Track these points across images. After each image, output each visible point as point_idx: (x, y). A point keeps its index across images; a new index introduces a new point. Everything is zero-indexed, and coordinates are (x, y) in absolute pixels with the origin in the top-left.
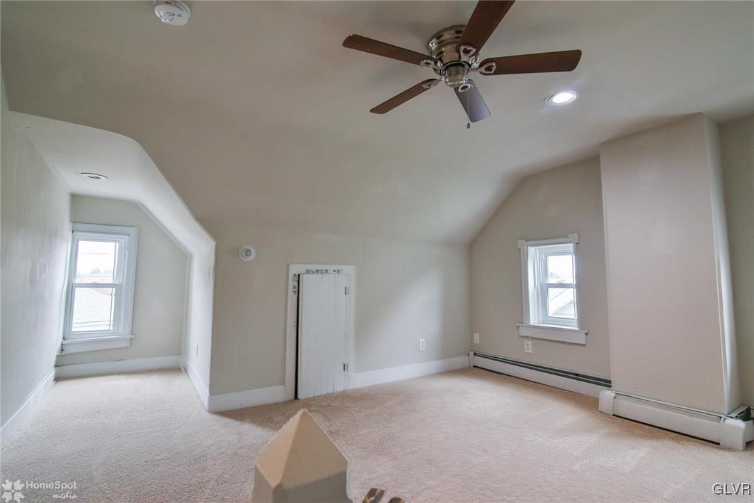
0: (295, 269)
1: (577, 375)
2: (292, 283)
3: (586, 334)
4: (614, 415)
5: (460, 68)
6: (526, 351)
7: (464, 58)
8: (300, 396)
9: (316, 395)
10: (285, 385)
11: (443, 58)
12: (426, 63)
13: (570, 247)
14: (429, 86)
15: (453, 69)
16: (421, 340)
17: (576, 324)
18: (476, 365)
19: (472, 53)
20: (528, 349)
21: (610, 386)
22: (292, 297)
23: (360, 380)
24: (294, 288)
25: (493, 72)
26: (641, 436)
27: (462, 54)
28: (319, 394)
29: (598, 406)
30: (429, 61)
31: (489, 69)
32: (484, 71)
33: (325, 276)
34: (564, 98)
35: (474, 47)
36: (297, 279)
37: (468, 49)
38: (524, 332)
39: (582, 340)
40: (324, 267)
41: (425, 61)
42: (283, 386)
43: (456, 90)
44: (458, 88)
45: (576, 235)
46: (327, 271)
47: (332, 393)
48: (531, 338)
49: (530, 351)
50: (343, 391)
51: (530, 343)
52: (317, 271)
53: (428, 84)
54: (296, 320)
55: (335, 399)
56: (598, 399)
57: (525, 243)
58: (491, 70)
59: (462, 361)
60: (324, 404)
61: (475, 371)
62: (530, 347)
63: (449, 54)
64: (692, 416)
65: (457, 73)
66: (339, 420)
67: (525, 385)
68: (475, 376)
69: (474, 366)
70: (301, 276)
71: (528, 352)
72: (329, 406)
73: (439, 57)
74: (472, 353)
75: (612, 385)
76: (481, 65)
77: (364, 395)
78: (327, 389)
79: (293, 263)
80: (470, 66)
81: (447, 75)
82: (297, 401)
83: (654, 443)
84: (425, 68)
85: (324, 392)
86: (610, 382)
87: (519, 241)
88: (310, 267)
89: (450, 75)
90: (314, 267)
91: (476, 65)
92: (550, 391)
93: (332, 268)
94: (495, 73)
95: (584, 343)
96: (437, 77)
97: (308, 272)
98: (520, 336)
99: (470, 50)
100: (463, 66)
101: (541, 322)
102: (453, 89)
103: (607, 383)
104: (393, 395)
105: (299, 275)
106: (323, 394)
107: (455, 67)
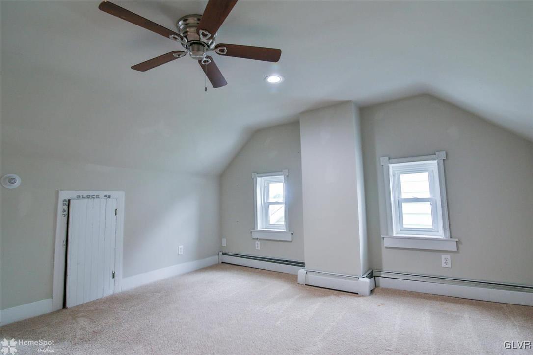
0: (64, 195)
1: (287, 261)
2: (61, 207)
3: (292, 234)
4: (306, 285)
5: (201, 47)
6: (257, 248)
7: (203, 40)
8: (68, 305)
9: (85, 302)
10: (52, 298)
11: (187, 36)
12: (174, 37)
13: (282, 177)
14: (179, 55)
15: (196, 46)
16: (180, 247)
17: (285, 228)
18: (223, 261)
19: (208, 37)
20: (258, 247)
21: (304, 266)
22: (61, 220)
23: (126, 284)
24: (64, 211)
25: (225, 53)
26: (319, 296)
27: (201, 36)
28: (88, 301)
29: (297, 280)
30: (177, 37)
31: (222, 51)
32: (218, 52)
33: (96, 200)
34: (274, 79)
35: (209, 33)
36: (67, 204)
37: (205, 33)
38: (255, 236)
39: (289, 238)
40: (95, 193)
41: (173, 36)
42: (51, 299)
43: (200, 61)
44: (201, 60)
45: (287, 170)
46: (98, 196)
47: (101, 299)
48: (260, 239)
49: (259, 248)
50: (112, 295)
51: (259, 242)
52: (88, 197)
53: (178, 54)
54: (65, 239)
55: (104, 303)
56: (297, 275)
57: (257, 175)
58: (224, 52)
59: (214, 260)
60: (92, 309)
61: (223, 266)
62: (259, 246)
63: (192, 35)
64: (345, 279)
65: (199, 50)
66: (104, 321)
67: (254, 272)
68: (223, 269)
69: (222, 263)
70: (71, 201)
71: (258, 249)
72: (96, 309)
73: (185, 34)
74: (221, 253)
75: (306, 265)
76: (216, 47)
77: (130, 296)
78: (97, 295)
79: (62, 190)
80: (209, 46)
81: (191, 50)
82: (64, 310)
83: (326, 299)
84: (173, 41)
85: (93, 298)
86: (304, 264)
87: (252, 174)
88: (81, 193)
89: (193, 50)
90: (85, 193)
91: (213, 46)
92: (269, 274)
93: (102, 194)
94: (227, 55)
95: (291, 240)
96: (185, 50)
97: (78, 197)
98: (254, 239)
99: (207, 35)
100: (203, 45)
101: (264, 228)
102: (197, 61)
103: (302, 265)
104: (155, 292)
105: (69, 200)
106: (92, 300)
107: (196, 45)
